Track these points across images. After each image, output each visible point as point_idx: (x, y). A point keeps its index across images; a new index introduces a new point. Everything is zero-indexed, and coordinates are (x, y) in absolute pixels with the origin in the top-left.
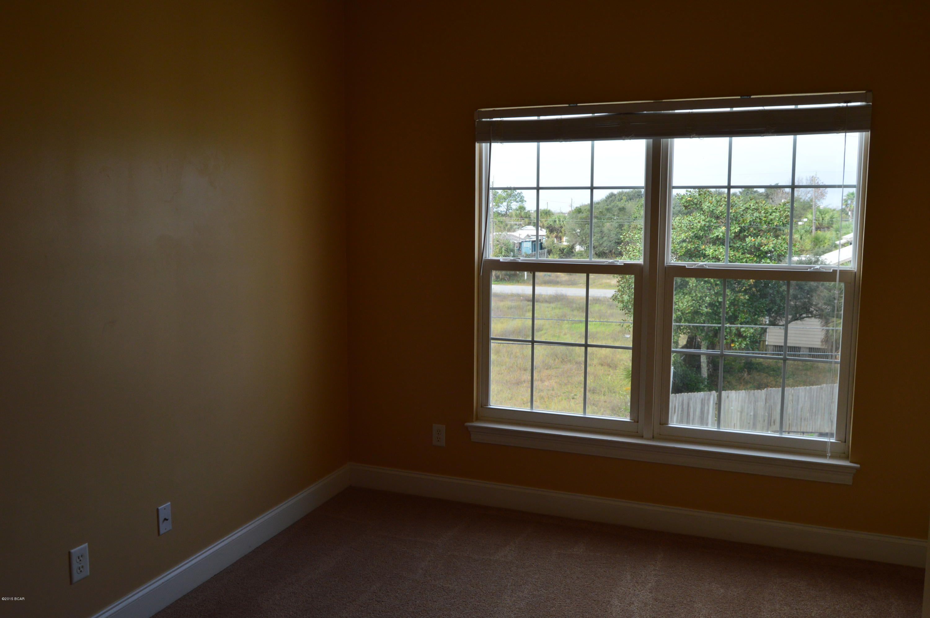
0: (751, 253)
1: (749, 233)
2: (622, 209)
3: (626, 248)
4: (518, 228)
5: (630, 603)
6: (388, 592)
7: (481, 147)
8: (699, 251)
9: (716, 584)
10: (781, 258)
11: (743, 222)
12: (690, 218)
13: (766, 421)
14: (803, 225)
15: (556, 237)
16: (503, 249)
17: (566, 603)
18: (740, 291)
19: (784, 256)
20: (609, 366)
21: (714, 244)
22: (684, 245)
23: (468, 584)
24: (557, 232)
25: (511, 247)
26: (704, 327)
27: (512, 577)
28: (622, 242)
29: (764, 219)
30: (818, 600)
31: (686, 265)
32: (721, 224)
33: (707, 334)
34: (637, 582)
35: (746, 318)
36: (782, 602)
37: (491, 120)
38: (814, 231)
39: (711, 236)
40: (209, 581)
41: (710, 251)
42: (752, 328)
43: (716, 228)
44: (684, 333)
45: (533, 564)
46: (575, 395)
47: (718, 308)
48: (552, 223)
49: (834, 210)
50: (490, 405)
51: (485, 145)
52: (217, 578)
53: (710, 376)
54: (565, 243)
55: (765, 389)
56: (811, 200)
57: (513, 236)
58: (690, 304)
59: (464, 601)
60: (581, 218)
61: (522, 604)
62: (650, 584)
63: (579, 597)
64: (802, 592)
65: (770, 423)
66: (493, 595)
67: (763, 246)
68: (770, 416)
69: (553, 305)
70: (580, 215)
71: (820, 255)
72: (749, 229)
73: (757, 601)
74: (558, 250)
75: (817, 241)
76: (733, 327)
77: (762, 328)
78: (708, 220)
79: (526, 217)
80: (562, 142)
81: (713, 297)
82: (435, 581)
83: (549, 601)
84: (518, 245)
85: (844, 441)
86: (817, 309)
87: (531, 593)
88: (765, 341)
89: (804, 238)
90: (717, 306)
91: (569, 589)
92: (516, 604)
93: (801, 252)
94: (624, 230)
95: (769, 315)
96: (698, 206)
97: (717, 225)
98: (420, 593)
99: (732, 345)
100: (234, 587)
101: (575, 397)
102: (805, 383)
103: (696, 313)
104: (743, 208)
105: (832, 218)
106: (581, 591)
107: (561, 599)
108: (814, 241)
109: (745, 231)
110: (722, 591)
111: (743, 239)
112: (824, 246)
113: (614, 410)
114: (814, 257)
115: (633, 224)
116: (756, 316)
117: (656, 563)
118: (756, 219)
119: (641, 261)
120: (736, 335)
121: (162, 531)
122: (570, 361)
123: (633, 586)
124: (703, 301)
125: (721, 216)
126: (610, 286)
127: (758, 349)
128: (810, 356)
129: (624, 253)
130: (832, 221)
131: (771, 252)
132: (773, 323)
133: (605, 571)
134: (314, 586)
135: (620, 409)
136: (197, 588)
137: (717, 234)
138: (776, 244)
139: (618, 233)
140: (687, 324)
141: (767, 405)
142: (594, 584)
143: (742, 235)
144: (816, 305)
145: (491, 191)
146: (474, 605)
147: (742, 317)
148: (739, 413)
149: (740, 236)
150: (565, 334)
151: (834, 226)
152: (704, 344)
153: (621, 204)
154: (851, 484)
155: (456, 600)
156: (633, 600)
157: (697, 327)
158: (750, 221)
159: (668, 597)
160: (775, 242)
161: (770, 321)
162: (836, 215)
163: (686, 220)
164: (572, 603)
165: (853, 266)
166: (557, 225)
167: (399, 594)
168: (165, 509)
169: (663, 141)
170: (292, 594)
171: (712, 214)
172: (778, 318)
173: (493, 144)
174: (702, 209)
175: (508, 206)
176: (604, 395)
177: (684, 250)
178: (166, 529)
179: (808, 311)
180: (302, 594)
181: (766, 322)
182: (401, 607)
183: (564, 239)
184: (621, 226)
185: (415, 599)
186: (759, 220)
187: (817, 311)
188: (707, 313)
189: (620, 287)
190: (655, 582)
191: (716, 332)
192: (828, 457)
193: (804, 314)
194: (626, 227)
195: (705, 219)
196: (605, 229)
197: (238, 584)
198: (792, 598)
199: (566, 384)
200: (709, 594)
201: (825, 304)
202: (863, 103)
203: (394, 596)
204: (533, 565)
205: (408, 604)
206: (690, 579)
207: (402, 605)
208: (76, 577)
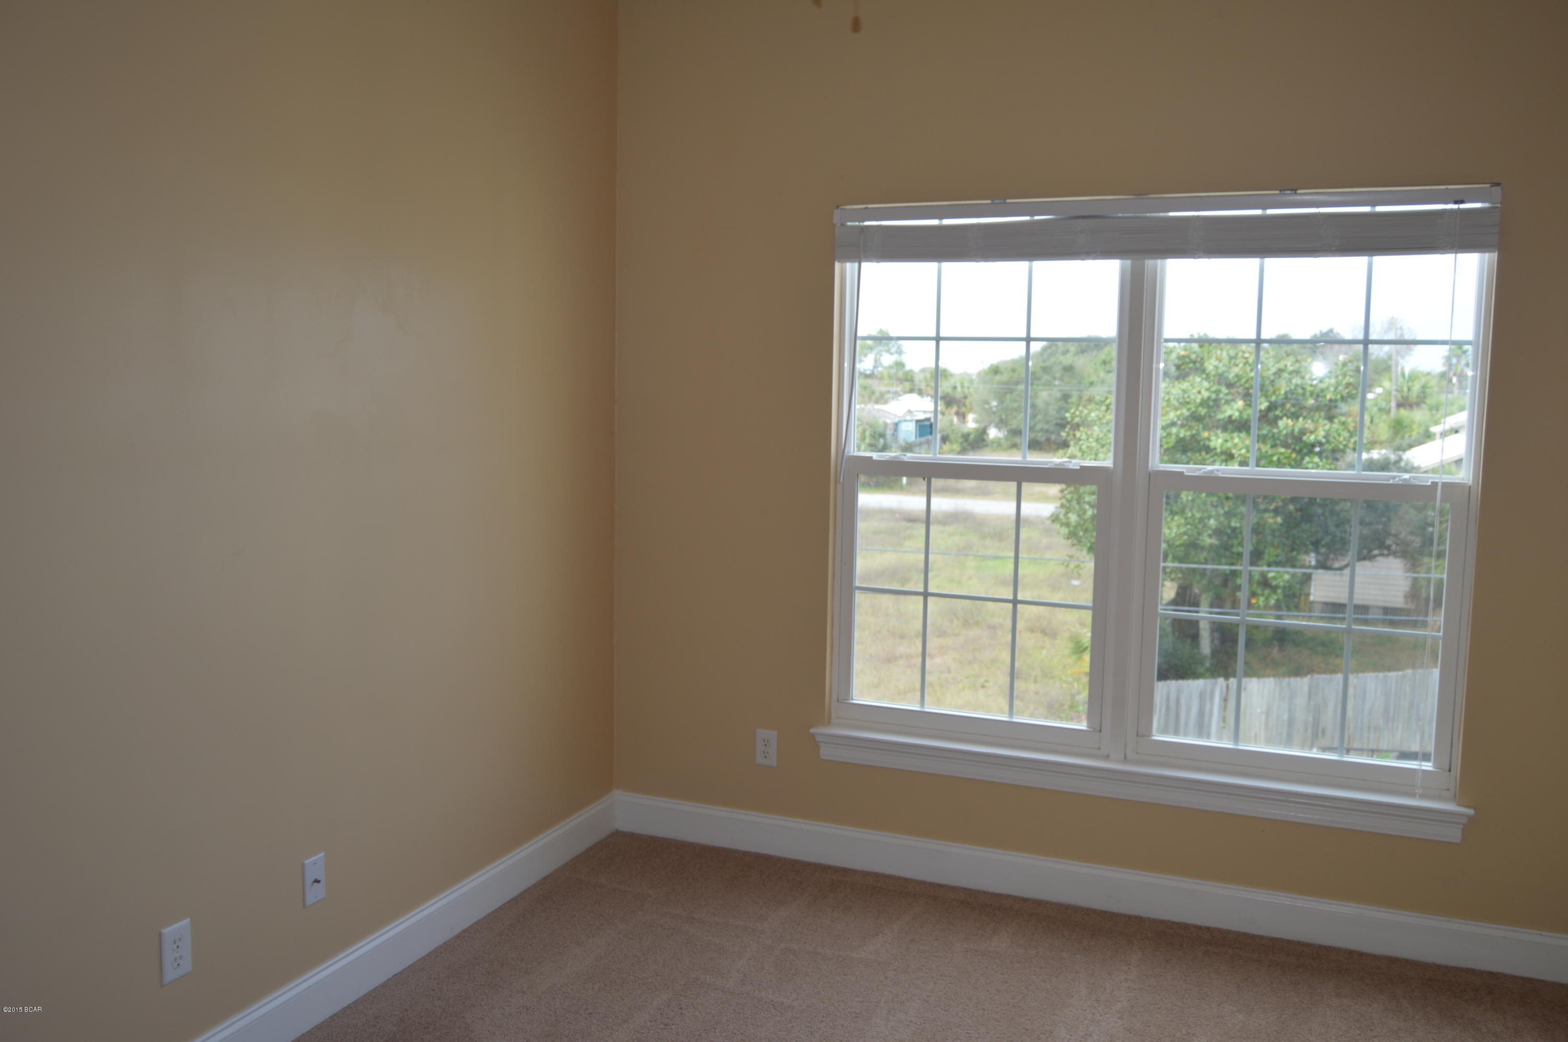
0: (1286, 445)
1: (1284, 412)
2: (1069, 369)
3: (1074, 435)
4: (893, 398)
5: (1087, 1035)
6: (681, 1009)
7: (846, 270)
8: (1198, 442)
9: (1230, 1005)
10: (1338, 455)
11: (1274, 393)
12: (1185, 385)
13: (1310, 731)
14: (1375, 399)
15: (957, 414)
16: (868, 434)
17: (979, 1034)
18: (1266, 511)
19: (1343, 451)
20: (1044, 632)
21: (1225, 429)
22: (1174, 430)
23: (815, 998)
24: (958, 406)
25: (880, 429)
26: (1205, 570)
27: (889, 988)
28: (1068, 423)
29: (1309, 389)
30: (1402, 1035)
31: (1184, 470)
32: (1237, 395)
33: (1210, 582)
34: (1097, 1000)
35: (1277, 556)
36: (1341, 1037)
37: (861, 224)
38: (1393, 410)
39: (1220, 416)
40: (385, 985)
41: (1217, 441)
42: (1288, 573)
43: (1228, 402)
44: (1172, 580)
45: (924, 966)
46: (986, 681)
47: (1229, 537)
48: (949, 390)
49: (1429, 374)
50: (852, 699)
51: (851, 267)
52: (399, 979)
53: (1214, 652)
54: (971, 423)
55: (1309, 676)
56: (1390, 358)
57: (884, 411)
58: (1182, 530)
59: (808, 1027)
60: (1000, 383)
61: (905, 1034)
62: (1119, 1003)
63: (1001, 1024)
64: (1374, 1021)
65: (1315, 735)
66: (857, 1017)
67: (1308, 435)
68: (1316, 723)
69: (950, 529)
70: (998, 378)
71: (1404, 450)
72: (1283, 405)
73: (1299, 1036)
74: (960, 435)
75: (1398, 427)
76: (1256, 571)
77: (1304, 574)
78: (1214, 388)
79: (907, 380)
80: (979, 261)
81: (1222, 519)
82: (759, 991)
83: (951, 1029)
84: (891, 427)
85: (1447, 768)
86: (1398, 542)
87: (920, 1016)
88: (1308, 595)
89: (1376, 420)
90: (1227, 534)
91: (984, 1010)
92: (895, 1032)
93: (1373, 444)
94: (1072, 403)
95: (1317, 551)
96: (1198, 365)
97: (1230, 397)
98: (735, 1011)
99: (1254, 601)
100: (426, 995)
101: (986, 684)
102: (1377, 668)
103: (1193, 545)
104: (1273, 370)
105: (1424, 387)
106: (1004, 1013)
107: (970, 1026)
108: (1394, 427)
109: (1276, 408)
110: (1240, 1017)
111: (1274, 422)
112: (1410, 436)
113: (1053, 709)
114: (1394, 454)
115: (1086, 394)
116: (1294, 553)
117: (1129, 968)
118: (1295, 389)
119: (1107, 462)
120: (1259, 583)
121: (310, 901)
122: (977, 623)
123: (1090, 1006)
124: (1205, 526)
125: (1236, 382)
126: (1046, 499)
127: (1297, 608)
128: (1384, 622)
129: (1072, 443)
130: (1424, 392)
131: (1321, 444)
132: (1323, 565)
133: (1043, 981)
134: (559, 996)
135: (1062, 705)
136: (365, 995)
137: (1229, 413)
138: (1329, 430)
139: (1060, 410)
140: (1176, 565)
141: (1312, 703)
142: (1025, 1002)
143: (1271, 415)
144: (1396, 536)
145: (858, 342)
146: (825, 1033)
147: (1270, 553)
148: (1263, 717)
149: (1268, 417)
150: (970, 578)
151: (1428, 401)
152: (1205, 600)
153: (1067, 360)
154: (1459, 841)
155: (794, 1024)
156: (1091, 1029)
157: (1194, 570)
158: (1286, 393)
159: (1149, 1026)
160: (1327, 427)
161: (1317, 561)
162: (1433, 382)
163: (1177, 389)
164: (988, 1033)
165: (1465, 476)
166: (958, 394)
167: (700, 1012)
168: (315, 864)
169: (1149, 263)
170: (521, 1008)
171: (1221, 379)
172: (1332, 556)
173: (864, 264)
174: (1204, 371)
175: (876, 361)
176: (1035, 682)
177: (1173, 439)
178: (316, 897)
179: (1382, 545)
180: (539, 1010)
181: (1310, 562)
182: (703, 1034)
183: (971, 417)
184: (1066, 397)
185: (727, 1021)
186: (1300, 391)
187: (1397, 545)
188: (1211, 546)
189: (1064, 501)
190: (1129, 1001)
191: (1228, 579)
192: (1418, 796)
193: (1375, 549)
194: (1074, 399)
195: (1210, 387)
196: (1040, 402)
197: (433, 990)
198: (1358, 1032)
199: (970, 663)
200: (1218, 1023)
201: (1411, 533)
202: (1486, 205)
203: (692, 1015)
204: (924, 968)
205: (715, 1029)
206: (1187, 996)
207: (705, 1030)
208: (170, 974)
